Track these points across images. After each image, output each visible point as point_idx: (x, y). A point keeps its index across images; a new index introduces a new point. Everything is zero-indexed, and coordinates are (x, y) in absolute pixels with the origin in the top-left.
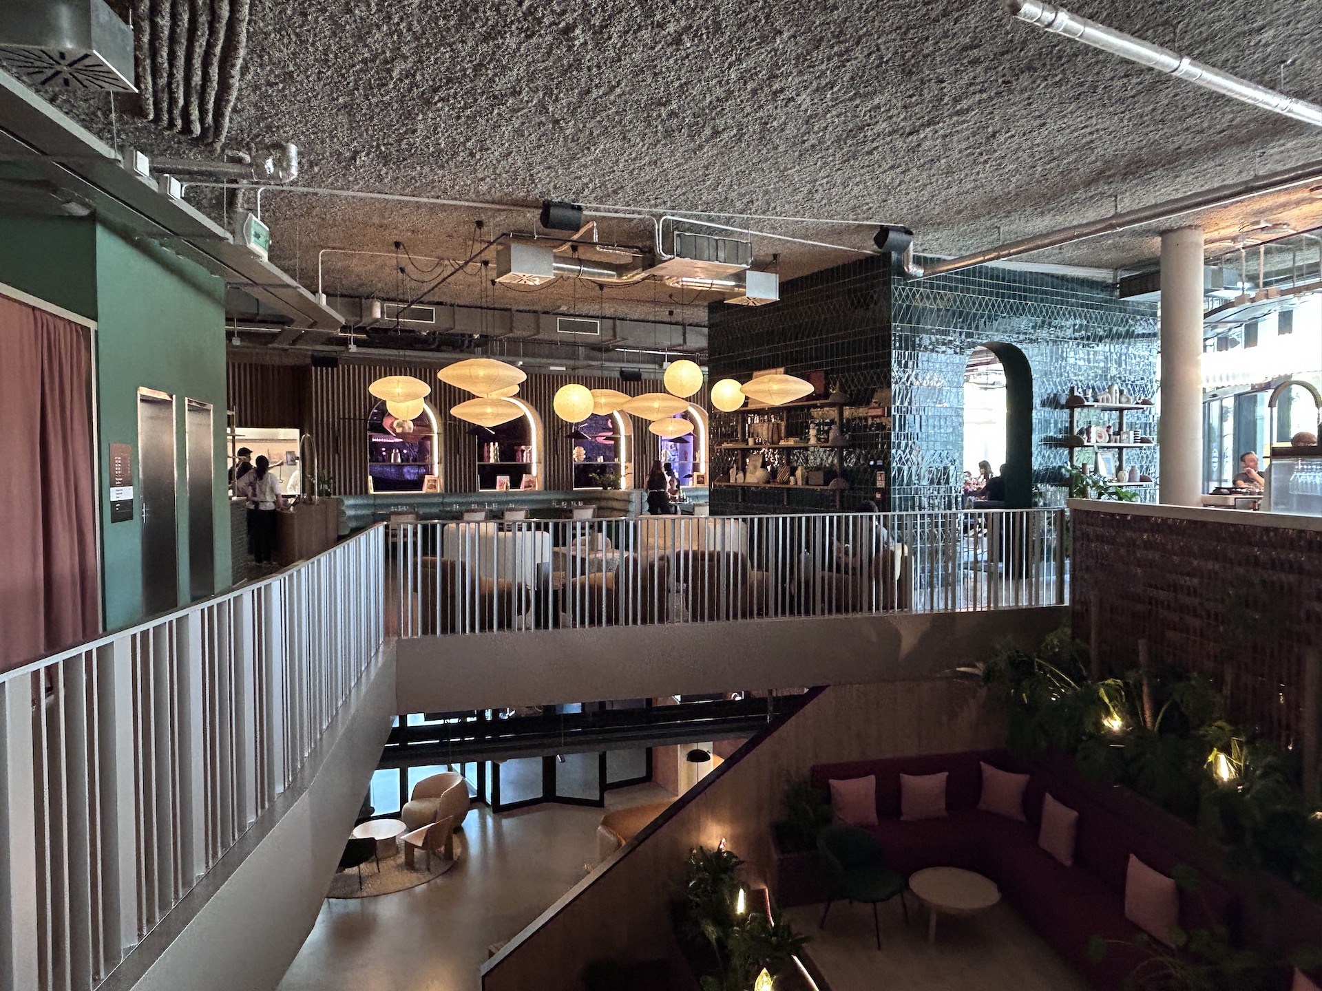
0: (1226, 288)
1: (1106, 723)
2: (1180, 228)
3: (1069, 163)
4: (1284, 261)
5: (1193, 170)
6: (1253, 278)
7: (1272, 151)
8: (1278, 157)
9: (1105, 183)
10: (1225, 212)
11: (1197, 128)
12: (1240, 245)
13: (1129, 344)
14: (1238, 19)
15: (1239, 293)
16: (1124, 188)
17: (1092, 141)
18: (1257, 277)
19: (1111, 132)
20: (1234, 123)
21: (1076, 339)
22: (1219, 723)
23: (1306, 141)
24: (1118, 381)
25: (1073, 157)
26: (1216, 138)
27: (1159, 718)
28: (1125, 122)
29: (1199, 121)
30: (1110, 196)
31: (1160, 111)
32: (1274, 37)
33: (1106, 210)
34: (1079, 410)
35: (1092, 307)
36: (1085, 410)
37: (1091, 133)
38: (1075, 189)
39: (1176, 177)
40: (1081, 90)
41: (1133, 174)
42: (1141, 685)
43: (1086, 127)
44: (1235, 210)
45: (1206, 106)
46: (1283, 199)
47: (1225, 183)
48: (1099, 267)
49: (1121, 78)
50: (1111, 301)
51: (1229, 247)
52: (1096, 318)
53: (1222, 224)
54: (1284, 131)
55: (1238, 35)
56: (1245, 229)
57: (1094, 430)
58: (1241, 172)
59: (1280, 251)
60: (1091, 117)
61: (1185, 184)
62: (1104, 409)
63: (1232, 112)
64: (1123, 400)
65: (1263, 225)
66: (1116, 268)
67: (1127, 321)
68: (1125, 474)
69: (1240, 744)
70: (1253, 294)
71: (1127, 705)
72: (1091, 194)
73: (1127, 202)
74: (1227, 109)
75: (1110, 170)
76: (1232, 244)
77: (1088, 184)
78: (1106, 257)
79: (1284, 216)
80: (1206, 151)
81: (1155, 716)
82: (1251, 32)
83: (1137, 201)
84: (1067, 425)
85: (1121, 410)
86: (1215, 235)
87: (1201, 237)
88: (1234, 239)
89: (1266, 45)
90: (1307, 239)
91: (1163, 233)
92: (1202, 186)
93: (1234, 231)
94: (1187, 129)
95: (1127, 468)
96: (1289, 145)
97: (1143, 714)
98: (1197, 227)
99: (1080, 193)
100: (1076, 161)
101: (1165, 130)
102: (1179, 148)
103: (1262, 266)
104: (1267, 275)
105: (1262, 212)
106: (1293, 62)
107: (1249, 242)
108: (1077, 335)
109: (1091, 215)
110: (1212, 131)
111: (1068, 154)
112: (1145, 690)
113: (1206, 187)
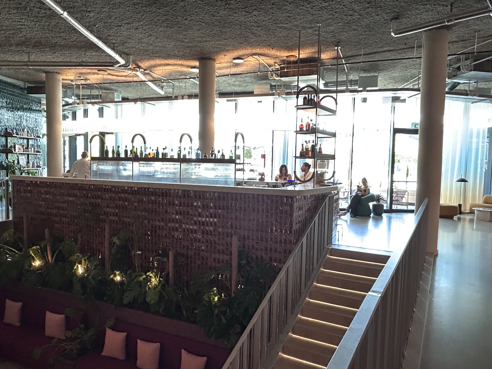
0: (68, 98)
1: (33, 264)
2: (53, 72)
3: (9, 34)
4: (88, 92)
5: (61, 52)
6: (78, 96)
7: (88, 54)
8: (90, 56)
9: (25, 47)
10: (69, 71)
11: (64, 38)
12: (74, 83)
13: (31, 113)
14: (83, 5)
15: (74, 101)
16: (33, 51)
17: (21, 29)
18: (79, 96)
19: (30, 28)
20: (77, 40)
21: (7, 108)
22: (77, 254)
23: (98, 54)
24: (26, 127)
25: (13, 32)
26: (70, 43)
27: (54, 258)
28: (37, 26)
29: (65, 35)
30: (27, 53)
31: (51, 27)
32: (94, 16)
33: (25, 58)
34: (10, 138)
35: (14, 95)
36: (13, 138)
37: (22, 25)
38: (11, 45)
39: (54, 53)
40: (19, 6)
41: (37, 46)
42: (46, 247)
43: (20, 22)
44: (73, 71)
45: (68, 31)
46: (89, 71)
47: (72, 60)
48: (18, 80)
49: (37, 8)
50: (22, 95)
51: (69, 83)
52: (16, 100)
53: (68, 74)
54: (92, 48)
55: (82, 10)
56: (76, 78)
57: (17, 146)
58: (77, 58)
59: (87, 88)
60: (23, 19)
61: (57, 56)
62: (21, 138)
63: (77, 36)
64: (29, 135)
65: (82, 78)
66: (25, 81)
67: (29, 104)
68: (31, 165)
69: (85, 260)
70: (78, 102)
71: (41, 256)
72: (18, 49)
73: (33, 57)
74: (76, 35)
75: (28, 42)
76: (71, 82)
77: (17, 45)
78: (21, 76)
79: (89, 77)
80: (66, 47)
81: (52, 257)
82: (86, 11)
83: (37, 58)
84: (4, 144)
85: (28, 139)
86: (65, 78)
87: (61, 77)
88: (72, 81)
89: (91, 18)
90: (95, 86)
91: (46, 72)
92: (63, 59)
93: (72, 78)
94: (60, 37)
95: (31, 162)
96: (93, 54)
97: (48, 257)
98: (59, 73)
99: (13, 48)
100: (13, 34)
101: (52, 34)
102: (57, 43)
103: (81, 92)
104: (83, 96)
105: (82, 74)
106: (98, 27)
107: (77, 83)
108: (8, 106)
109: (17, 58)
110: (69, 41)
111: (10, 30)
112: (48, 248)
113: (64, 60)
